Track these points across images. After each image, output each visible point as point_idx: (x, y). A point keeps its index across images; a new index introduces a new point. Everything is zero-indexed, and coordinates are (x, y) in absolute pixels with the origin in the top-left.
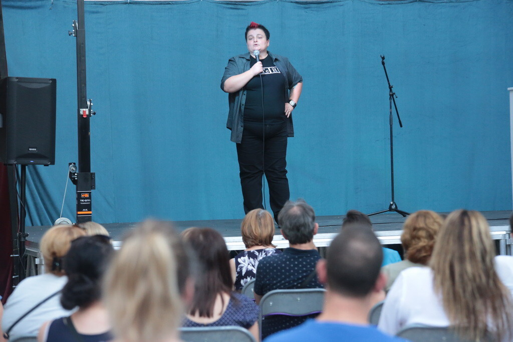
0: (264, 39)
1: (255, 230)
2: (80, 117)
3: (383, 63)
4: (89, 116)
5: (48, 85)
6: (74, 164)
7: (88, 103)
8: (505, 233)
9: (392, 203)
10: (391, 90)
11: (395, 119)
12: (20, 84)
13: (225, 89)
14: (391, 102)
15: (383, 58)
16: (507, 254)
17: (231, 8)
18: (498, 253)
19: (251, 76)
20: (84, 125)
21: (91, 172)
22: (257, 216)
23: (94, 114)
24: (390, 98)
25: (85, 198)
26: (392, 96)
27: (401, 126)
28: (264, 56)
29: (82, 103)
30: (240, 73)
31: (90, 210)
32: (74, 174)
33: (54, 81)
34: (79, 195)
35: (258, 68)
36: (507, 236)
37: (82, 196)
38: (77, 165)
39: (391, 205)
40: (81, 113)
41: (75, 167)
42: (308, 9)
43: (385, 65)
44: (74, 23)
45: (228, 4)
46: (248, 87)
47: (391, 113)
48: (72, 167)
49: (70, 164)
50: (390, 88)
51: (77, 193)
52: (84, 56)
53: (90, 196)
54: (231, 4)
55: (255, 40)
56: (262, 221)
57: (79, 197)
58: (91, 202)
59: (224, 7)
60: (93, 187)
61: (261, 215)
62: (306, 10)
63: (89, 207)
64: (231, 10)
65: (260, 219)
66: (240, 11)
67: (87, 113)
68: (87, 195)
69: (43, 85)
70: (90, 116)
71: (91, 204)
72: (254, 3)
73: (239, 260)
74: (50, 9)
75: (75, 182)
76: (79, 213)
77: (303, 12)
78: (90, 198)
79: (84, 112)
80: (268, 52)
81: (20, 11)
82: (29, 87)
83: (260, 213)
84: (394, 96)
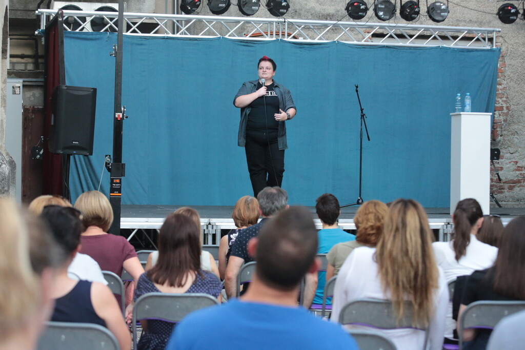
0: (271, 70)
1: (244, 213)
2: (116, 119)
3: (357, 91)
4: (122, 119)
5: (90, 92)
6: (110, 156)
7: (122, 109)
8: (443, 224)
9: (359, 198)
10: (362, 112)
11: (364, 135)
12: (69, 91)
13: (236, 104)
14: (361, 121)
15: (357, 87)
16: (444, 241)
17: (244, 45)
18: (437, 239)
19: (257, 97)
20: (118, 126)
21: (123, 162)
22: (246, 201)
23: (127, 117)
24: (361, 118)
25: (116, 183)
26: (363, 116)
27: (369, 140)
28: (269, 83)
29: (117, 109)
30: (248, 93)
31: (120, 192)
32: (109, 164)
33: (95, 90)
34: (112, 180)
35: (262, 91)
36: (445, 226)
37: (115, 181)
38: (112, 157)
39: (359, 200)
40: (117, 116)
41: (110, 158)
42: (303, 49)
43: (358, 92)
44: (115, 46)
45: (241, 42)
46: (252, 105)
47: (361, 129)
48: (107, 159)
49: (106, 156)
50: (362, 110)
51: (111, 179)
52: (121, 72)
53: (120, 181)
54: (244, 42)
55: (264, 70)
56: (250, 205)
57: (112, 182)
58: (121, 186)
59: (238, 44)
60: (123, 175)
61: (249, 201)
62: (301, 49)
63: (119, 190)
64: (243, 47)
65: (248, 204)
66: (250, 48)
67: (121, 116)
68: (118, 181)
69: (86, 93)
70: (124, 119)
71: (120, 188)
72: (261, 42)
73: (231, 236)
74: (107, 41)
75: (109, 170)
76: (112, 194)
77: (298, 51)
78: (120, 183)
79: (119, 115)
80: (273, 80)
81: (84, 42)
82: (75, 94)
83: (249, 200)
84: (365, 117)
